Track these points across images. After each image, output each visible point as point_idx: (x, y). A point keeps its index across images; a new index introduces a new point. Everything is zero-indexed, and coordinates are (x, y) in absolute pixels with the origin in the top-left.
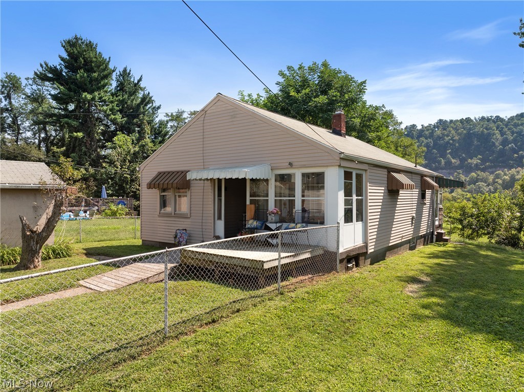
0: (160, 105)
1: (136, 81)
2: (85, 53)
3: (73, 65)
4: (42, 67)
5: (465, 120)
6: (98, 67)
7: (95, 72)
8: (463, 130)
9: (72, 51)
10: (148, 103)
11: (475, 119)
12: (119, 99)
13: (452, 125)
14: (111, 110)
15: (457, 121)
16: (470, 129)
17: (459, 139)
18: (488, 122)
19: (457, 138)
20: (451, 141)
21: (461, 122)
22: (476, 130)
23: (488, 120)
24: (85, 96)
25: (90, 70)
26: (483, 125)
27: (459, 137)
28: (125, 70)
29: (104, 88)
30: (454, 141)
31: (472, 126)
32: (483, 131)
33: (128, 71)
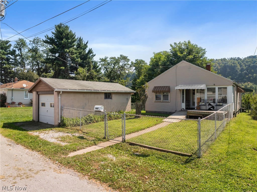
0: (95, 54)
1: (85, 43)
2: (65, 31)
3: (60, 36)
4: (46, 37)
5: (223, 59)
6: (71, 37)
7: (69, 39)
8: (222, 64)
9: (59, 30)
10: (91, 53)
11: (228, 59)
12: (79, 52)
13: (217, 61)
14: (76, 57)
15: (219, 60)
16: (225, 64)
17: (220, 68)
18: (234, 60)
19: (219, 68)
20: (217, 70)
21: (221, 60)
22: (229, 64)
23: (234, 59)
24: (66, 50)
25: (68, 39)
26: (231, 62)
27: (220, 67)
28: (80, 38)
29: (73, 47)
30: (218, 69)
31: (226, 62)
32: (231, 65)
33: (81, 39)
